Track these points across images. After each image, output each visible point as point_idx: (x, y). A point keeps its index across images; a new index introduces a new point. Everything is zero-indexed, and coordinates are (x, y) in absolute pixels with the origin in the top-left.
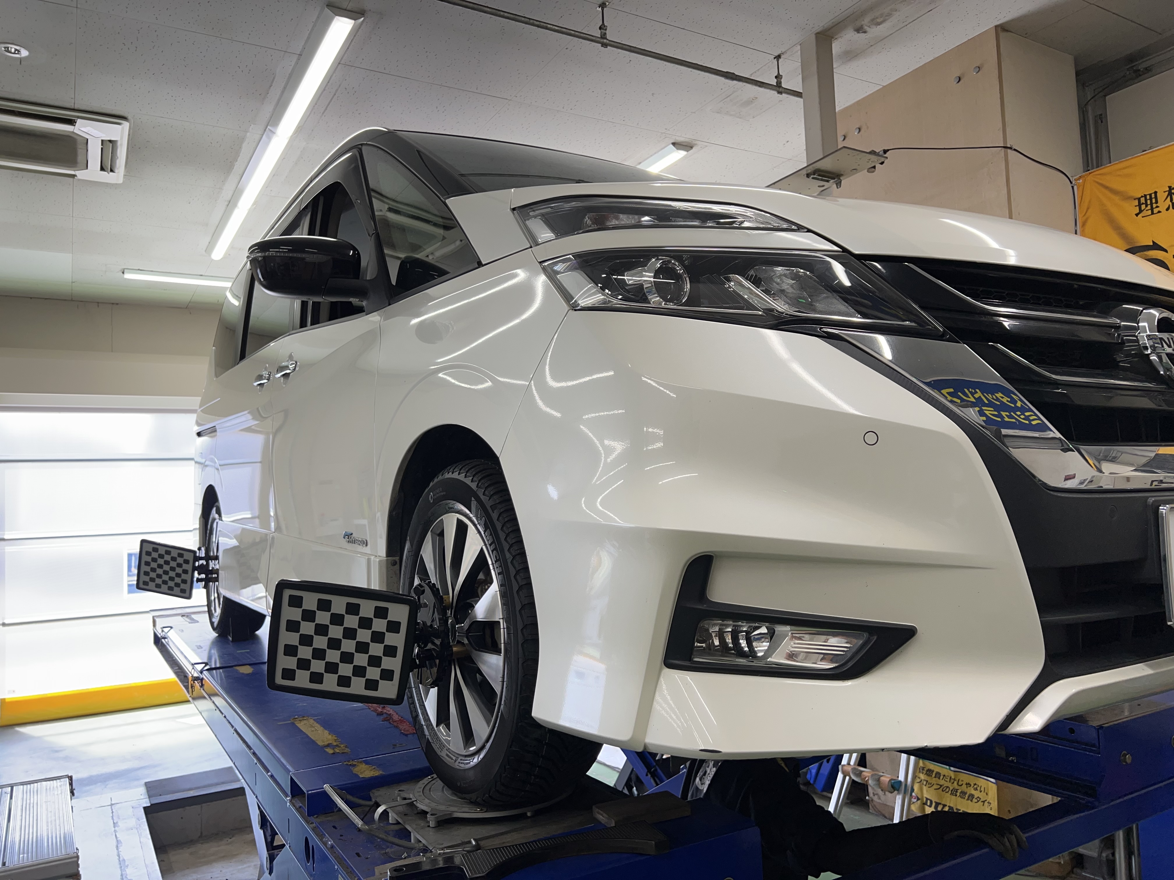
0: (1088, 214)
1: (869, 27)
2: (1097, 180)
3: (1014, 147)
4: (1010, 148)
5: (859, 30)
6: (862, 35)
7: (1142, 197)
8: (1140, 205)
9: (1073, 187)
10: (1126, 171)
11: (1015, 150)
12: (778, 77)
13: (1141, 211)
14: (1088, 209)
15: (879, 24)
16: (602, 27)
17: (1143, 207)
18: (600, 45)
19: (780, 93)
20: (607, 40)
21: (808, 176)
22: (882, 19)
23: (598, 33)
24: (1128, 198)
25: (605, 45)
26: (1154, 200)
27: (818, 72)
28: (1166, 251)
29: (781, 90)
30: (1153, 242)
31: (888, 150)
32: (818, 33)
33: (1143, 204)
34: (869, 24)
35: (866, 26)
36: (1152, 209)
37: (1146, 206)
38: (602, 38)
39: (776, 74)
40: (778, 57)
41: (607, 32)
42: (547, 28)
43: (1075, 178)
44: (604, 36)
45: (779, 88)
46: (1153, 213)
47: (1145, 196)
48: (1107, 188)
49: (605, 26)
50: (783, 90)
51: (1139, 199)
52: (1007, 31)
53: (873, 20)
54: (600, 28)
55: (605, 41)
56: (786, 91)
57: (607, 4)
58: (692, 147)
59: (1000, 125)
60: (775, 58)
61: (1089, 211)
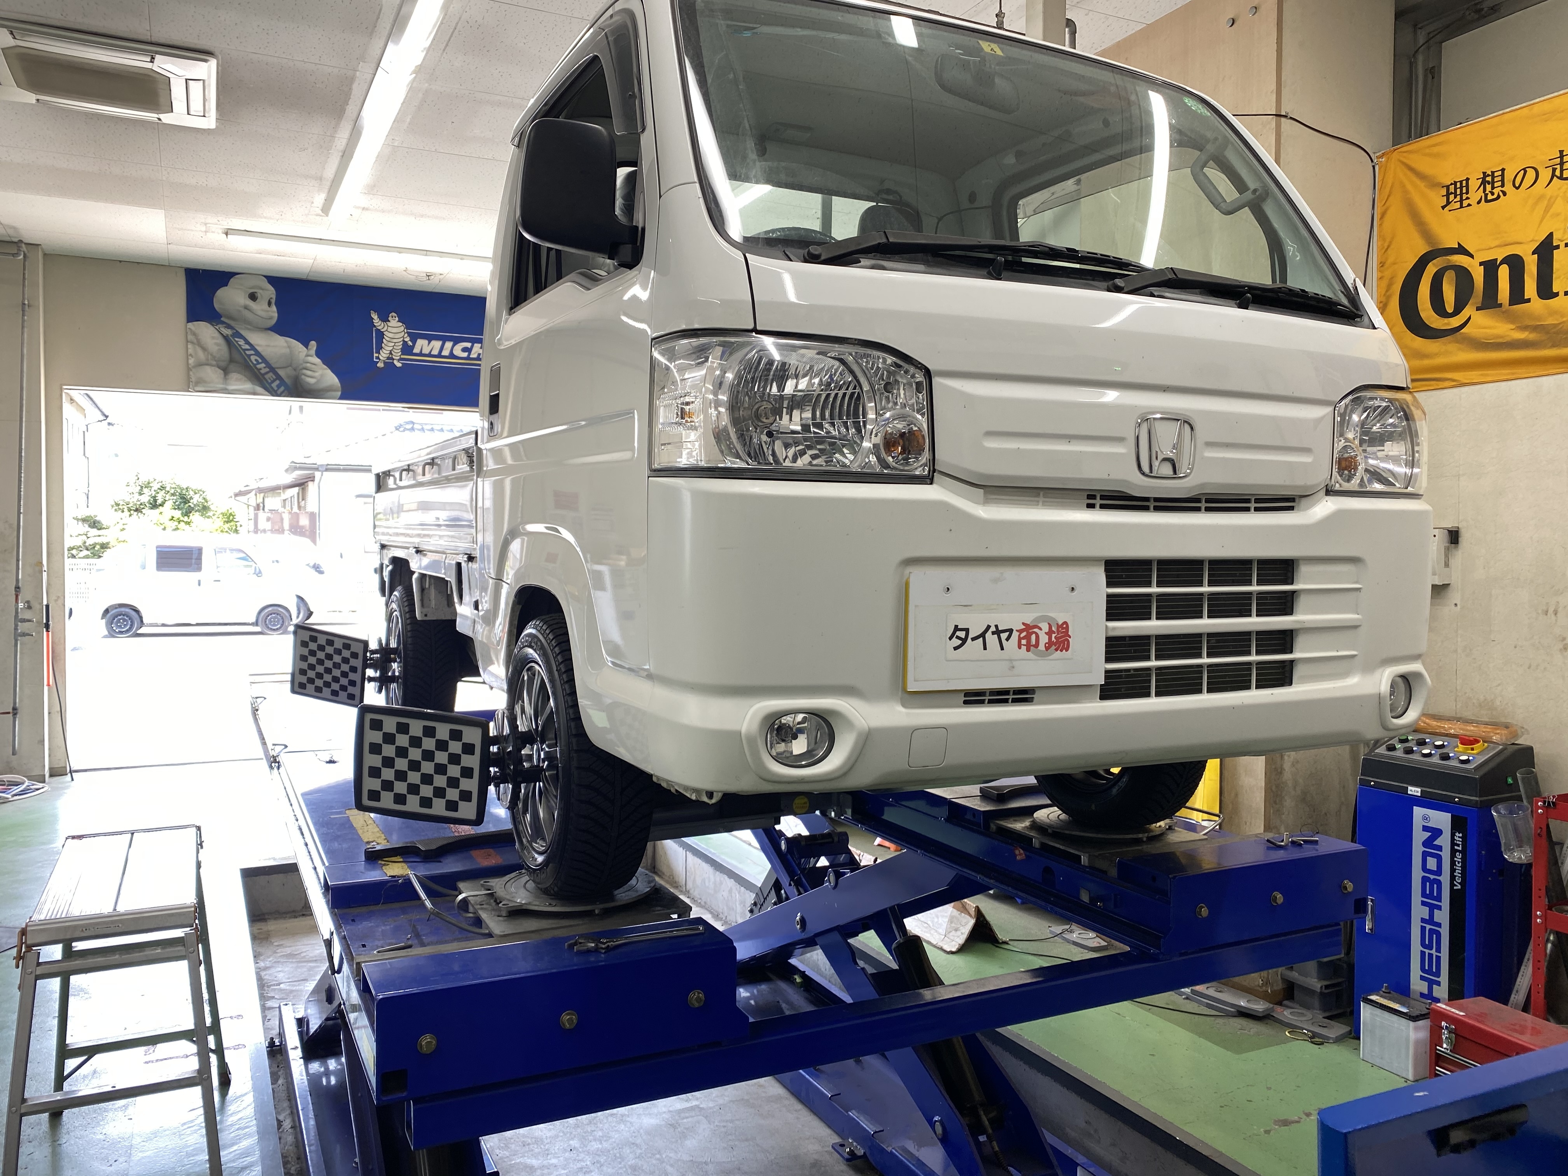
0: (1387, 204)
2: (1402, 159)
3: (1291, 115)
4: (1285, 116)
7: (1452, 184)
8: (1448, 195)
9: (1374, 167)
10: (1435, 150)
11: (1291, 118)
13: (1448, 203)
14: (1389, 196)
17: (1452, 197)
24: (1433, 184)
26: (1464, 190)
28: (1472, 256)
30: (1459, 243)
33: (1452, 193)
36: (1461, 201)
37: (1455, 197)
39: (997, 10)
43: (1378, 154)
46: (1461, 207)
47: (1455, 183)
48: (1411, 169)
51: (1448, 187)
59: (1273, 87)
61: (1390, 198)
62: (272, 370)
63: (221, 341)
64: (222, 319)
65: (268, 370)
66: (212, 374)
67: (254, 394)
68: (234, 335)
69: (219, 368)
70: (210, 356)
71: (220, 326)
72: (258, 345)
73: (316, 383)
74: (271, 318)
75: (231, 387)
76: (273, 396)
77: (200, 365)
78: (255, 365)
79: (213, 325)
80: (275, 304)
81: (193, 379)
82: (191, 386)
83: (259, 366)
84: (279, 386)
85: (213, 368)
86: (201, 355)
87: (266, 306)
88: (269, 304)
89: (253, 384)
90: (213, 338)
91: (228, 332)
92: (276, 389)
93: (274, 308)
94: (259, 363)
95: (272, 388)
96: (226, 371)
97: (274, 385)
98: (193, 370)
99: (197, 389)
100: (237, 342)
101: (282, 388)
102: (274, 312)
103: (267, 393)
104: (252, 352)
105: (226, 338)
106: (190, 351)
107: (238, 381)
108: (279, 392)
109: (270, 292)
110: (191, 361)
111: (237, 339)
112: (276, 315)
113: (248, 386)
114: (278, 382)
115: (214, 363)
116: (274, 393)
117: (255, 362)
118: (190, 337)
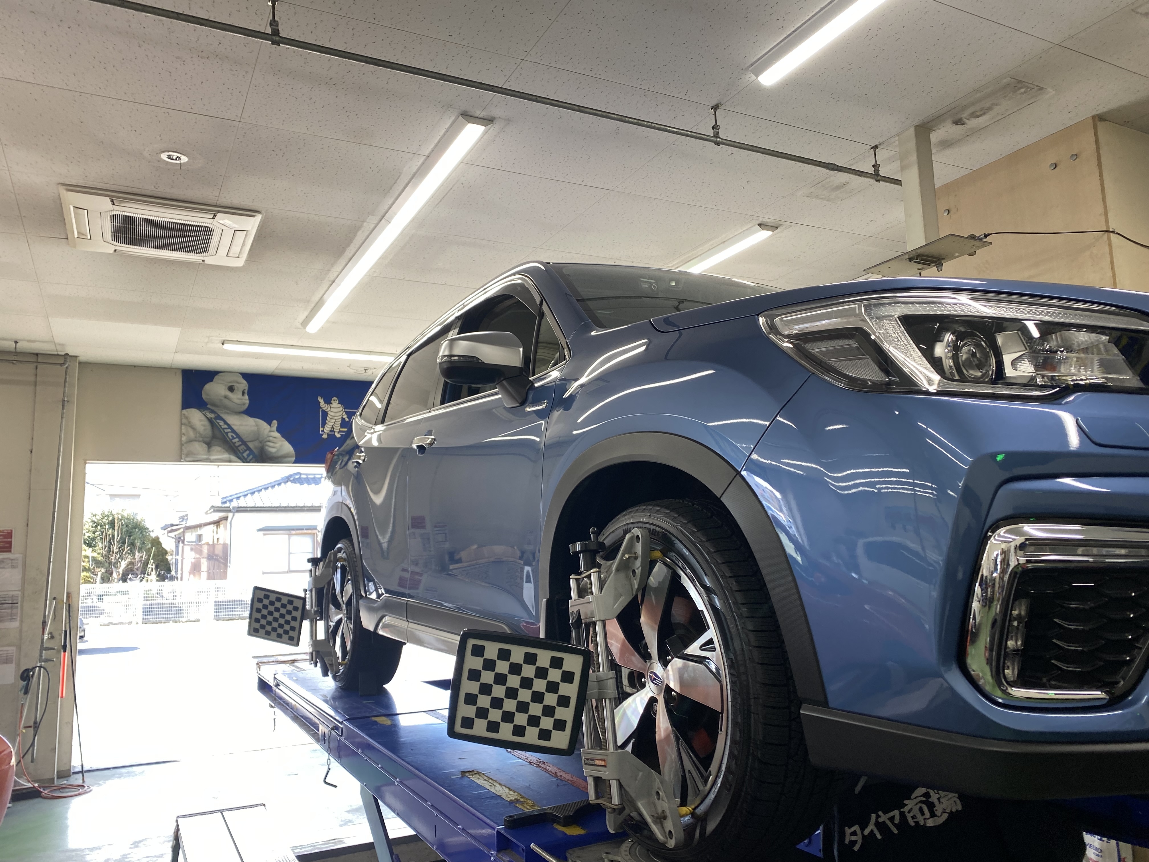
1: (968, 119)
3: (1117, 231)
4: (1113, 232)
5: (958, 122)
6: (960, 127)
11: (1117, 234)
12: (876, 166)
15: (978, 117)
16: (715, 127)
18: (713, 144)
19: (878, 181)
20: (720, 138)
21: (910, 260)
22: (981, 113)
23: (711, 133)
25: (718, 144)
27: (918, 162)
29: (879, 178)
31: (989, 235)
32: (917, 126)
34: (967, 117)
35: (966, 119)
38: (714, 137)
39: (874, 163)
40: (875, 148)
41: (720, 131)
42: (666, 131)
44: (716, 135)
45: (876, 176)
49: (718, 126)
50: (881, 178)
52: (1105, 120)
53: (973, 113)
54: (713, 128)
55: (719, 139)
56: (883, 179)
57: (720, 105)
58: (777, 228)
59: (1102, 210)
60: (871, 148)
62: (244, 443)
63: (206, 423)
64: (208, 406)
65: (241, 443)
66: (199, 447)
67: (230, 461)
68: (216, 418)
69: (205, 442)
70: (198, 435)
71: (205, 411)
72: (234, 425)
73: (276, 452)
74: (244, 404)
75: (213, 458)
76: (244, 462)
77: (190, 441)
78: (231, 440)
79: (201, 411)
80: (248, 394)
81: (185, 451)
82: (183, 458)
83: (234, 441)
84: (248, 455)
85: (200, 443)
86: (192, 434)
87: (240, 395)
88: (243, 394)
89: (229, 454)
90: (201, 421)
91: (211, 416)
92: (246, 457)
93: (246, 397)
94: (234, 438)
95: (244, 457)
96: (209, 445)
97: (245, 455)
98: (185, 445)
99: (187, 459)
100: (218, 423)
101: (251, 457)
102: (246, 400)
103: (239, 461)
104: (229, 430)
105: (210, 420)
106: (183, 431)
107: (218, 452)
108: (248, 460)
109: (244, 385)
110: (184, 439)
111: (218, 421)
112: (248, 402)
113: (226, 456)
114: (248, 452)
115: (201, 439)
116: (244, 460)
117: (231, 438)
118: (184, 421)
